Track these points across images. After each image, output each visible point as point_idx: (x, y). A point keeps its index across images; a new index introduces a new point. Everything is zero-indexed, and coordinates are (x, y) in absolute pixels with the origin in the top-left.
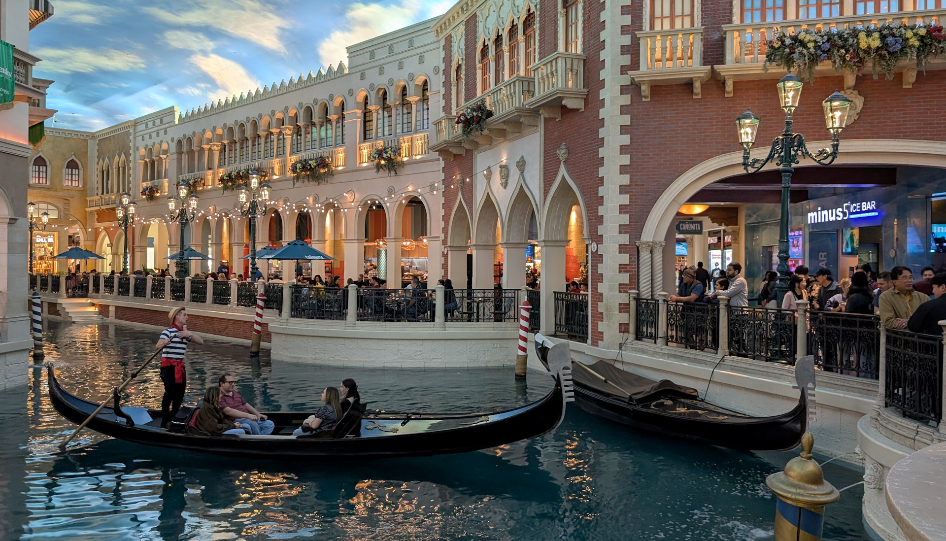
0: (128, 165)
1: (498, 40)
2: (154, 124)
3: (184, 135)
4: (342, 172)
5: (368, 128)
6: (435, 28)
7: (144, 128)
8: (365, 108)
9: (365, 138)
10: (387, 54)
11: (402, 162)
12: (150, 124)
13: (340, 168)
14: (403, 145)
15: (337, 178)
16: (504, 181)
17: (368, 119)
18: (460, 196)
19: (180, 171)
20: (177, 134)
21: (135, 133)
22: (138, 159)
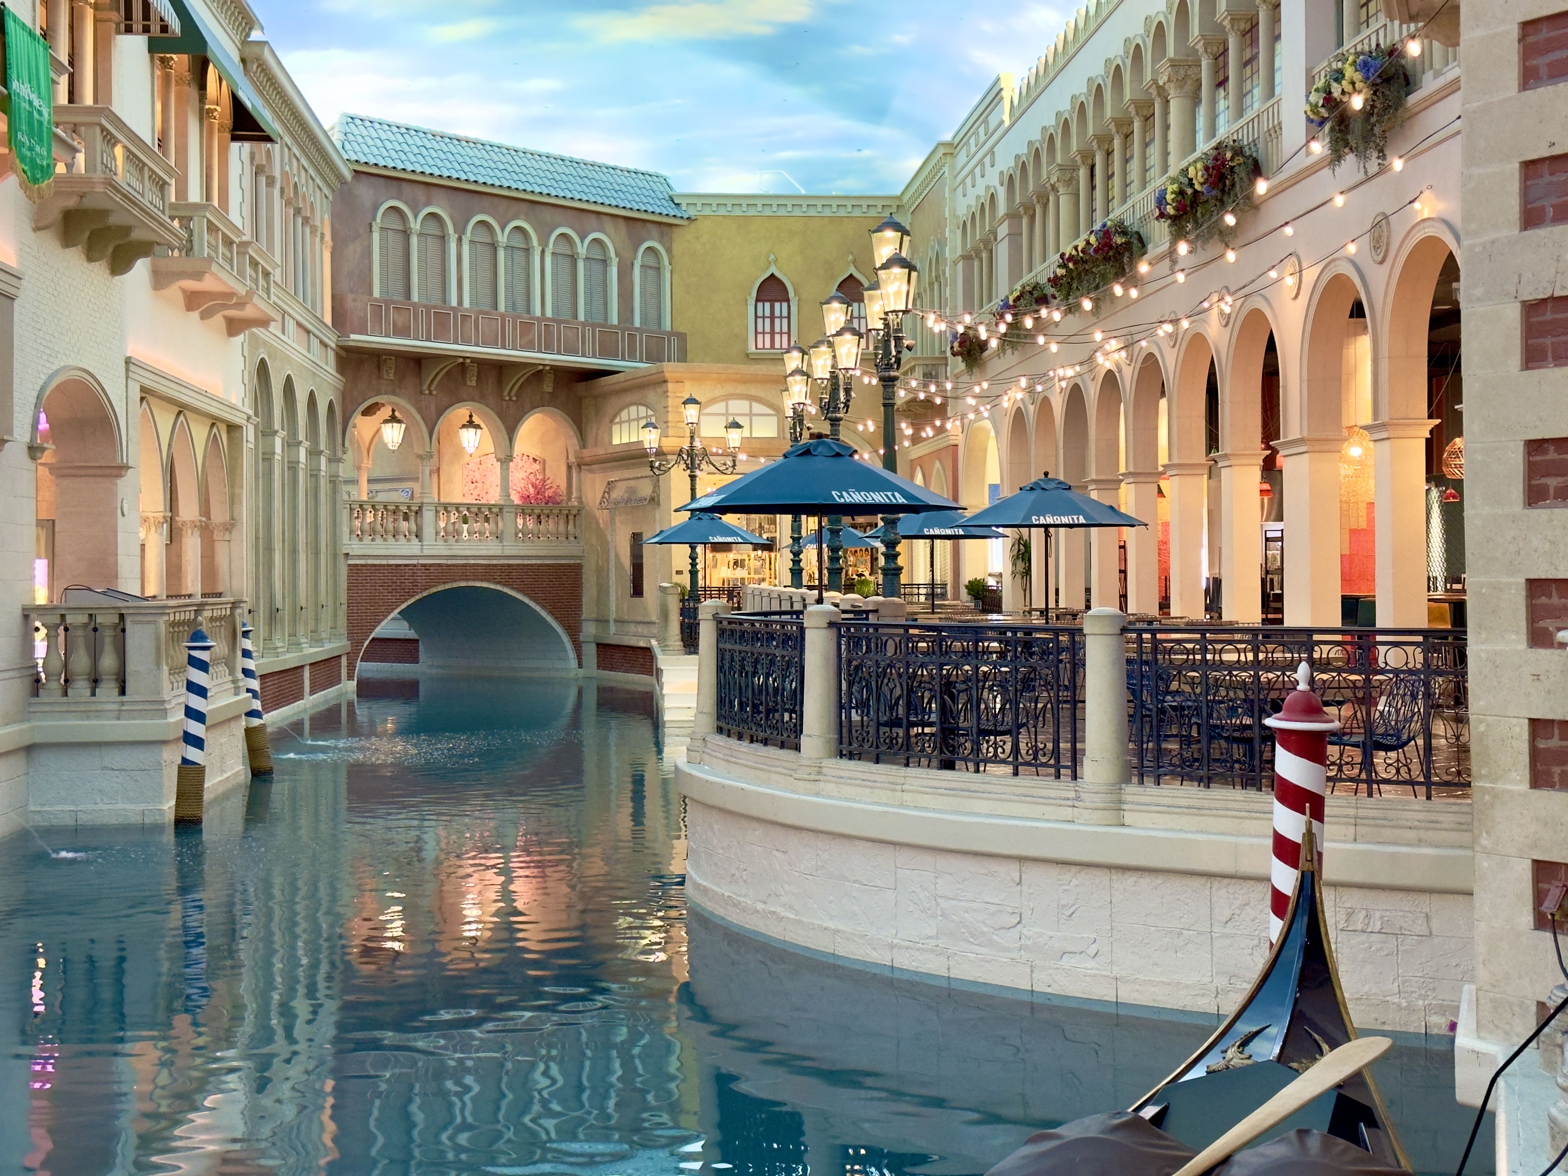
0: (944, 273)
2: (977, 139)
3: (1016, 159)
15: (1264, 216)
20: (1006, 158)
21: (953, 179)
22: (959, 250)
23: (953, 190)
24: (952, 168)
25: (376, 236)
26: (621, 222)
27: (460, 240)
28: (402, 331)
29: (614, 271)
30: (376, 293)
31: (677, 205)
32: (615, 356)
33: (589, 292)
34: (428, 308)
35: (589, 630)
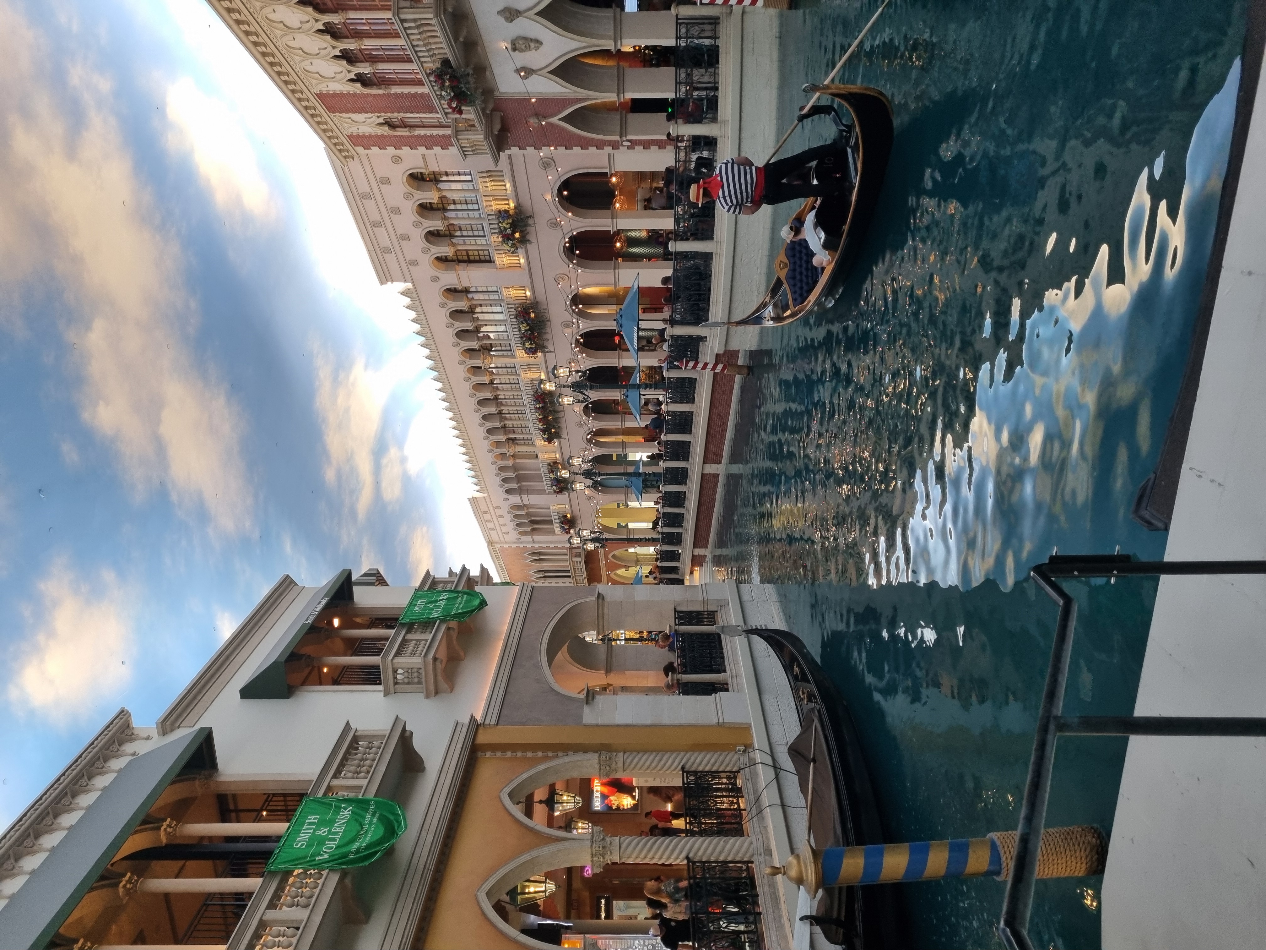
0: (537, 549)
1: (347, 57)
2: (489, 521)
3: (501, 486)
4: (533, 291)
5: (477, 258)
6: (343, 160)
7: (495, 531)
8: (453, 261)
9: (490, 261)
10: (383, 229)
11: (515, 208)
12: (490, 525)
13: (528, 293)
14: (494, 208)
15: (541, 297)
16: (532, 45)
17: (465, 258)
18: (555, 120)
19: (542, 492)
20: (498, 494)
21: (501, 543)
22: (529, 538)
23: (506, 543)
24: (497, 543)
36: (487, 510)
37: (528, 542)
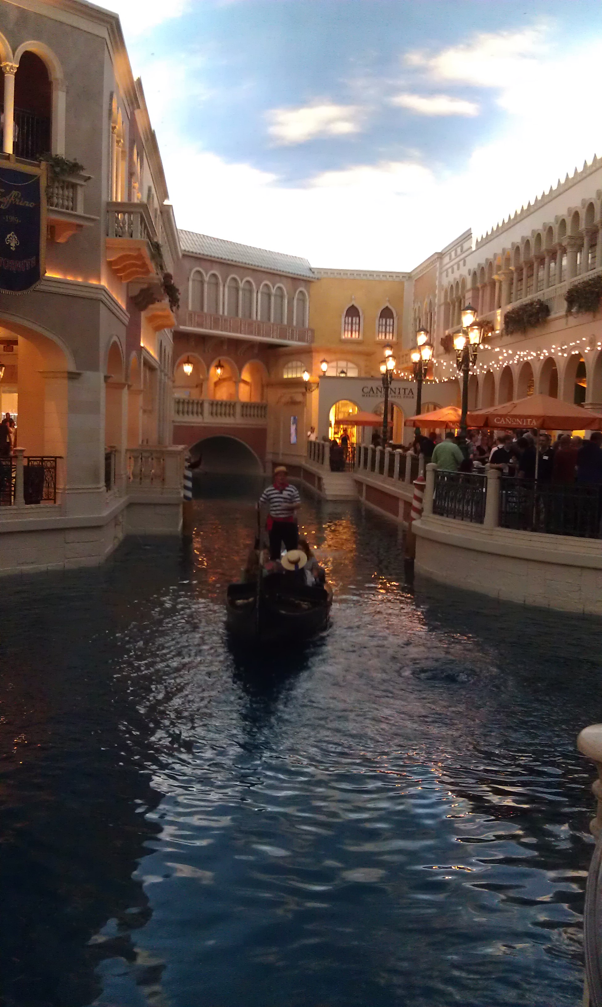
0: (434, 309)
2: (456, 254)
3: (478, 266)
7: (448, 260)
12: (453, 255)
20: (473, 263)
21: (441, 268)
22: (442, 301)
23: (441, 274)
24: (441, 264)
25: (191, 283)
26: (290, 280)
27: (224, 286)
28: (200, 325)
29: (286, 301)
30: (190, 308)
31: (313, 273)
32: (285, 338)
33: (275, 310)
34: (211, 316)
35: (269, 457)
36: (464, 249)
37: (439, 300)
